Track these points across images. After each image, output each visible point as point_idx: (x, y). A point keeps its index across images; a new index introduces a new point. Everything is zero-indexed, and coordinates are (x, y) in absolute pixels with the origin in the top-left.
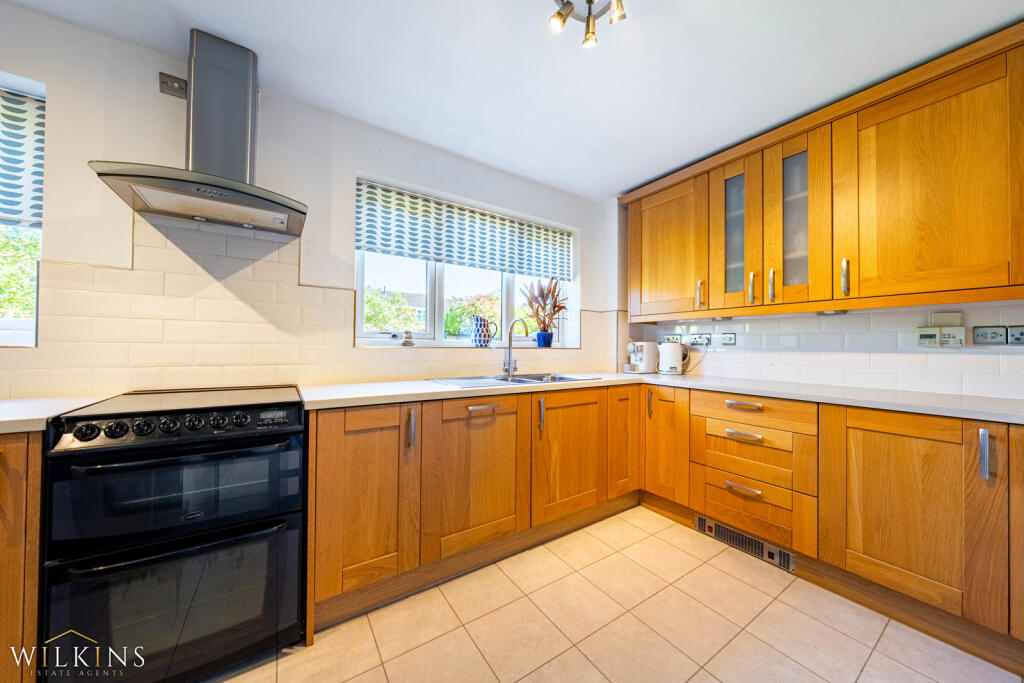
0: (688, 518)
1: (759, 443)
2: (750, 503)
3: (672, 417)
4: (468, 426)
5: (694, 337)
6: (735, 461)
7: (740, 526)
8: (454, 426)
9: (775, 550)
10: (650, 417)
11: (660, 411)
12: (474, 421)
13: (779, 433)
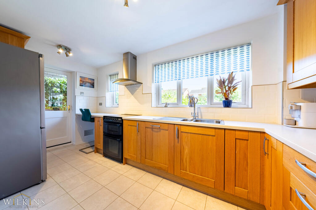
4: (152, 130)
8: (149, 129)
12: (154, 129)
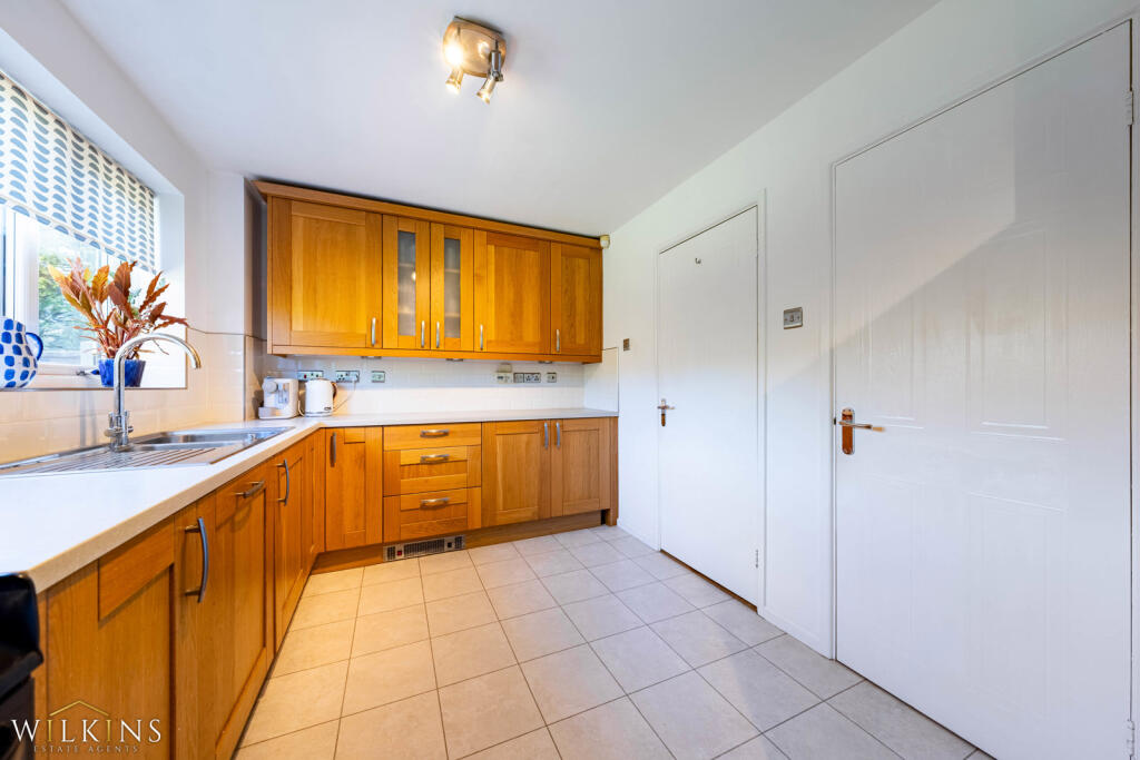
0: (376, 556)
1: (444, 460)
2: (439, 511)
3: (362, 460)
5: (340, 373)
6: (426, 481)
7: (433, 533)
9: (452, 539)
10: (332, 465)
11: (346, 456)
13: (457, 449)
